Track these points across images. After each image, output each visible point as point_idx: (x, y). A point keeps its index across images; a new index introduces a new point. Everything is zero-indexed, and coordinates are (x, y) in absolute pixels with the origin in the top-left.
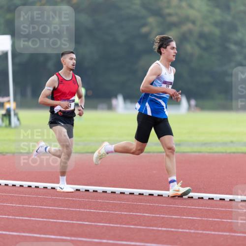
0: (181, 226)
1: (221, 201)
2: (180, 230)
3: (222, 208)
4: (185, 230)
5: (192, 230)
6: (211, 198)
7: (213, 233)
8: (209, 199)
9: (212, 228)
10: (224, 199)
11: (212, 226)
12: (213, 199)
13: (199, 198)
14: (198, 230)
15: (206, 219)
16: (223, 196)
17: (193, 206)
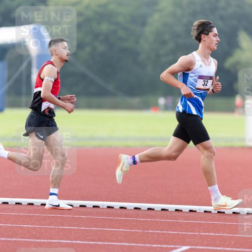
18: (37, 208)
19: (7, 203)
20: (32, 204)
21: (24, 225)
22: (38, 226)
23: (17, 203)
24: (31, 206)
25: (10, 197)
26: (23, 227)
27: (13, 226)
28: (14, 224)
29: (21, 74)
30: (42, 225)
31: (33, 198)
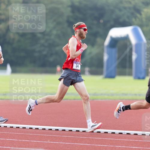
0: (5, 145)
1: (30, 129)
2: (5, 147)
3: (31, 133)
4: (8, 147)
5: (12, 147)
6: (24, 127)
7: (25, 149)
8: (23, 128)
9: (24, 146)
10: (32, 128)
11: (24, 145)
12: (25, 128)
13: (17, 127)
14: (16, 147)
15: (21, 140)
16: (31, 126)
17: (13, 132)
18: (140, 137)
19: (122, 133)
20: (137, 134)
21: (133, 147)
22: (141, 148)
23: (127, 134)
24: (136, 136)
25: (123, 130)
26: (132, 148)
27: (126, 148)
28: (127, 146)
29: (126, 55)
30: (144, 147)
31: (137, 130)
